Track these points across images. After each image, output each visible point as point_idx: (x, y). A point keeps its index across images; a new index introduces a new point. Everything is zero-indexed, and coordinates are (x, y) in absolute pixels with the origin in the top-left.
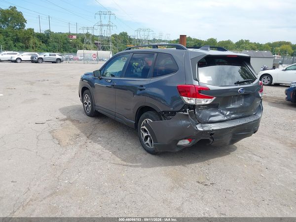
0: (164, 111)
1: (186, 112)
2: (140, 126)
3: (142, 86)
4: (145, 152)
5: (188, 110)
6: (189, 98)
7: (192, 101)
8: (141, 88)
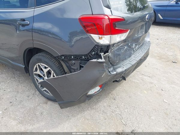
0: (63, 55)
1: (101, 59)
2: (32, 72)
3: (23, 20)
4: (44, 100)
5: (102, 54)
6: (101, 36)
7: (105, 40)
8: (23, 23)
